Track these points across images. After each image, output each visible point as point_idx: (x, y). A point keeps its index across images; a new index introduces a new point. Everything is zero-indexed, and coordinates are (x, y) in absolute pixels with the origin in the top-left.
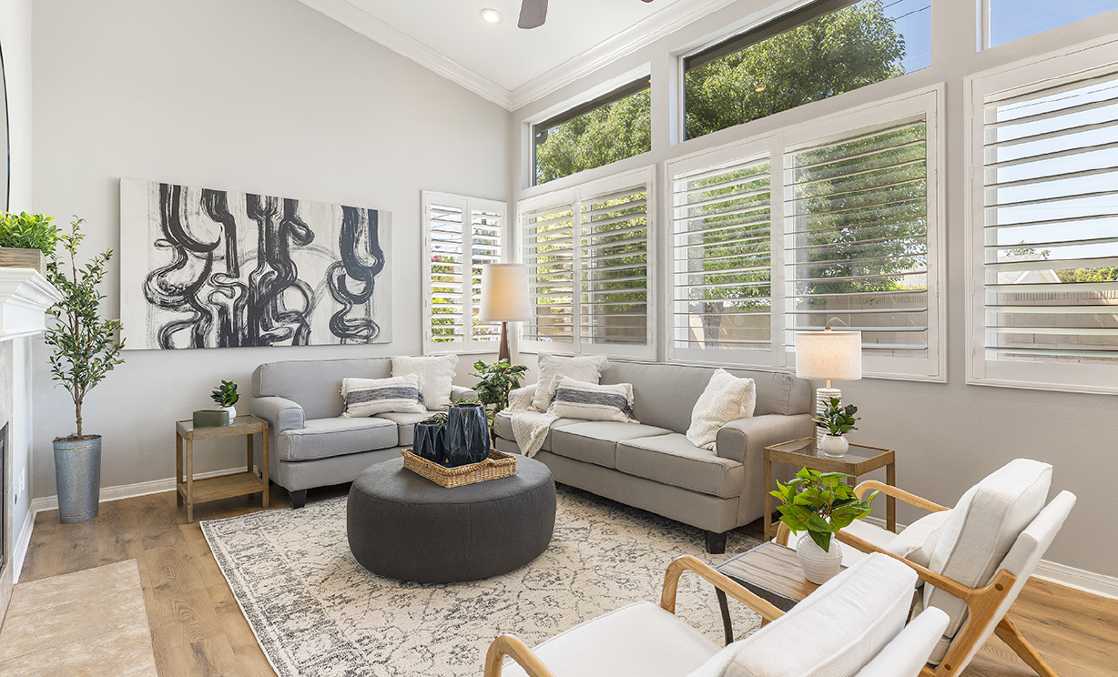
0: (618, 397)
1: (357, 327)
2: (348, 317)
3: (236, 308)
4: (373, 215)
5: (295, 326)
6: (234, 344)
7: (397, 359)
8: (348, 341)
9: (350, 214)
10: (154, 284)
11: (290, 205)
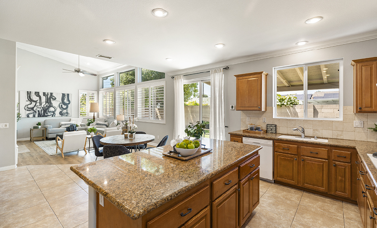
0: (105, 124)
1: (65, 113)
2: (63, 112)
3: (41, 111)
4: (68, 95)
5: (52, 113)
6: (41, 116)
7: (72, 119)
8: (63, 116)
9: (64, 95)
10: (26, 107)
11: (51, 94)
